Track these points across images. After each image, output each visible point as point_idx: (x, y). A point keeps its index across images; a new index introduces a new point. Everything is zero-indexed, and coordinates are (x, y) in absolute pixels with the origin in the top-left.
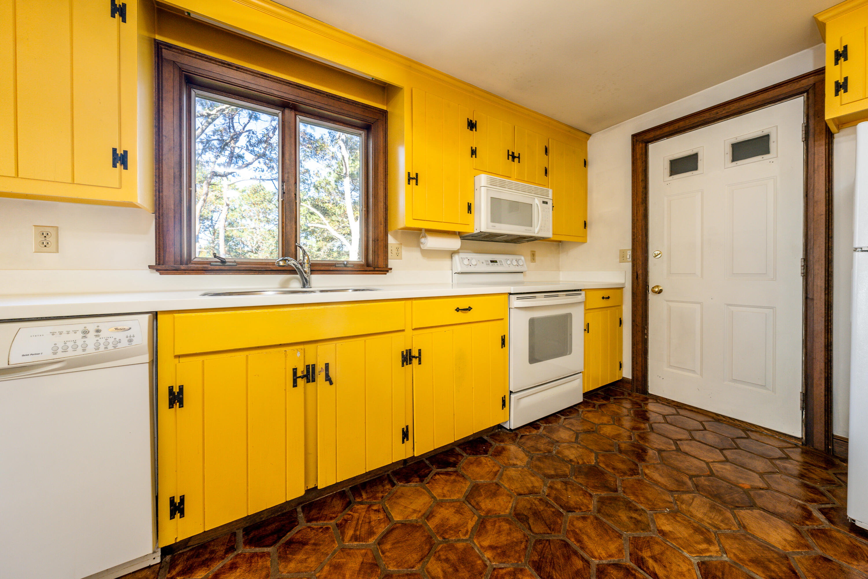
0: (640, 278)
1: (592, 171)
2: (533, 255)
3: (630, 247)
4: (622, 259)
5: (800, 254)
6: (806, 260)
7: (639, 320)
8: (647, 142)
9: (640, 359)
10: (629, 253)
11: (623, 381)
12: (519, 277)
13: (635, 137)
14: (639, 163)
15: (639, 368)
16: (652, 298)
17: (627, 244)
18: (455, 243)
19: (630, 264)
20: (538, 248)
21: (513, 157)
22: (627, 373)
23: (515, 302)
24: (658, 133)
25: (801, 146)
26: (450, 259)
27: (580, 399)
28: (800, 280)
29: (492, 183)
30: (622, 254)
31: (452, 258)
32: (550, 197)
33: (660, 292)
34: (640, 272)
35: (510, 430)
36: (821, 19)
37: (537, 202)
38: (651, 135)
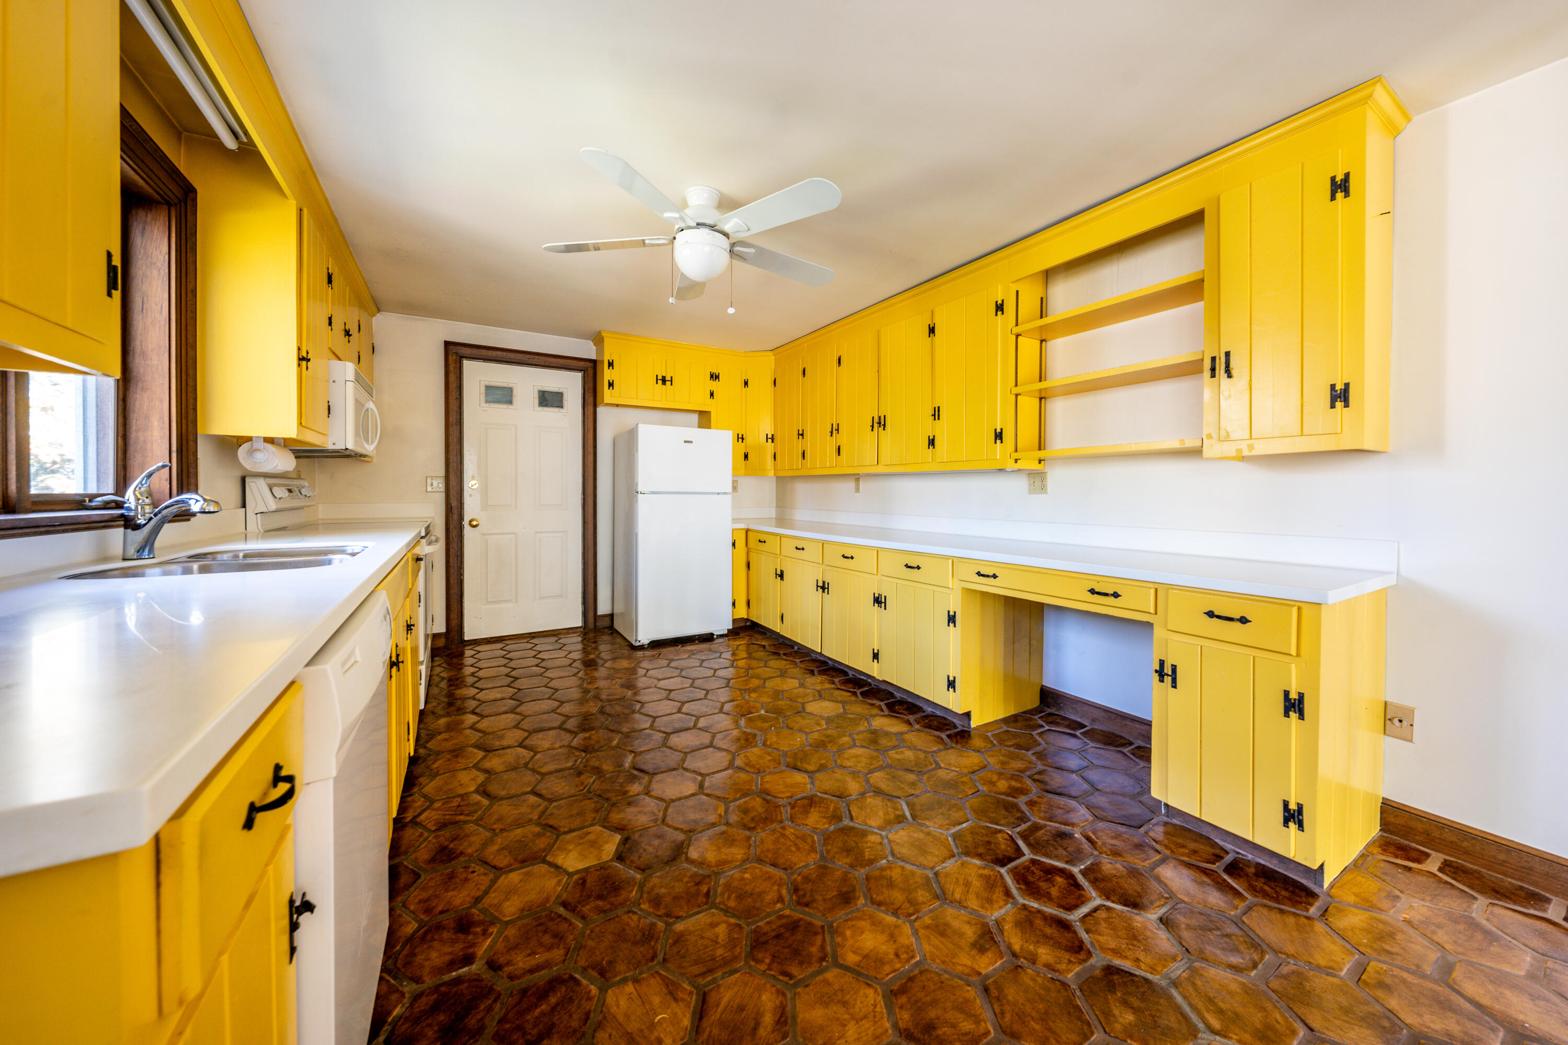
0: (455, 511)
1: (381, 361)
3: (442, 474)
6: (584, 494)
7: (454, 559)
8: (462, 357)
9: (455, 604)
10: (440, 481)
13: (448, 345)
14: (452, 378)
15: (454, 616)
16: (467, 530)
17: (438, 471)
19: (443, 495)
21: (347, 334)
22: (440, 626)
24: (476, 352)
25: (580, 408)
28: (580, 508)
29: (355, 377)
33: (475, 526)
34: (454, 506)
36: (604, 334)
37: (372, 406)
38: (467, 351)
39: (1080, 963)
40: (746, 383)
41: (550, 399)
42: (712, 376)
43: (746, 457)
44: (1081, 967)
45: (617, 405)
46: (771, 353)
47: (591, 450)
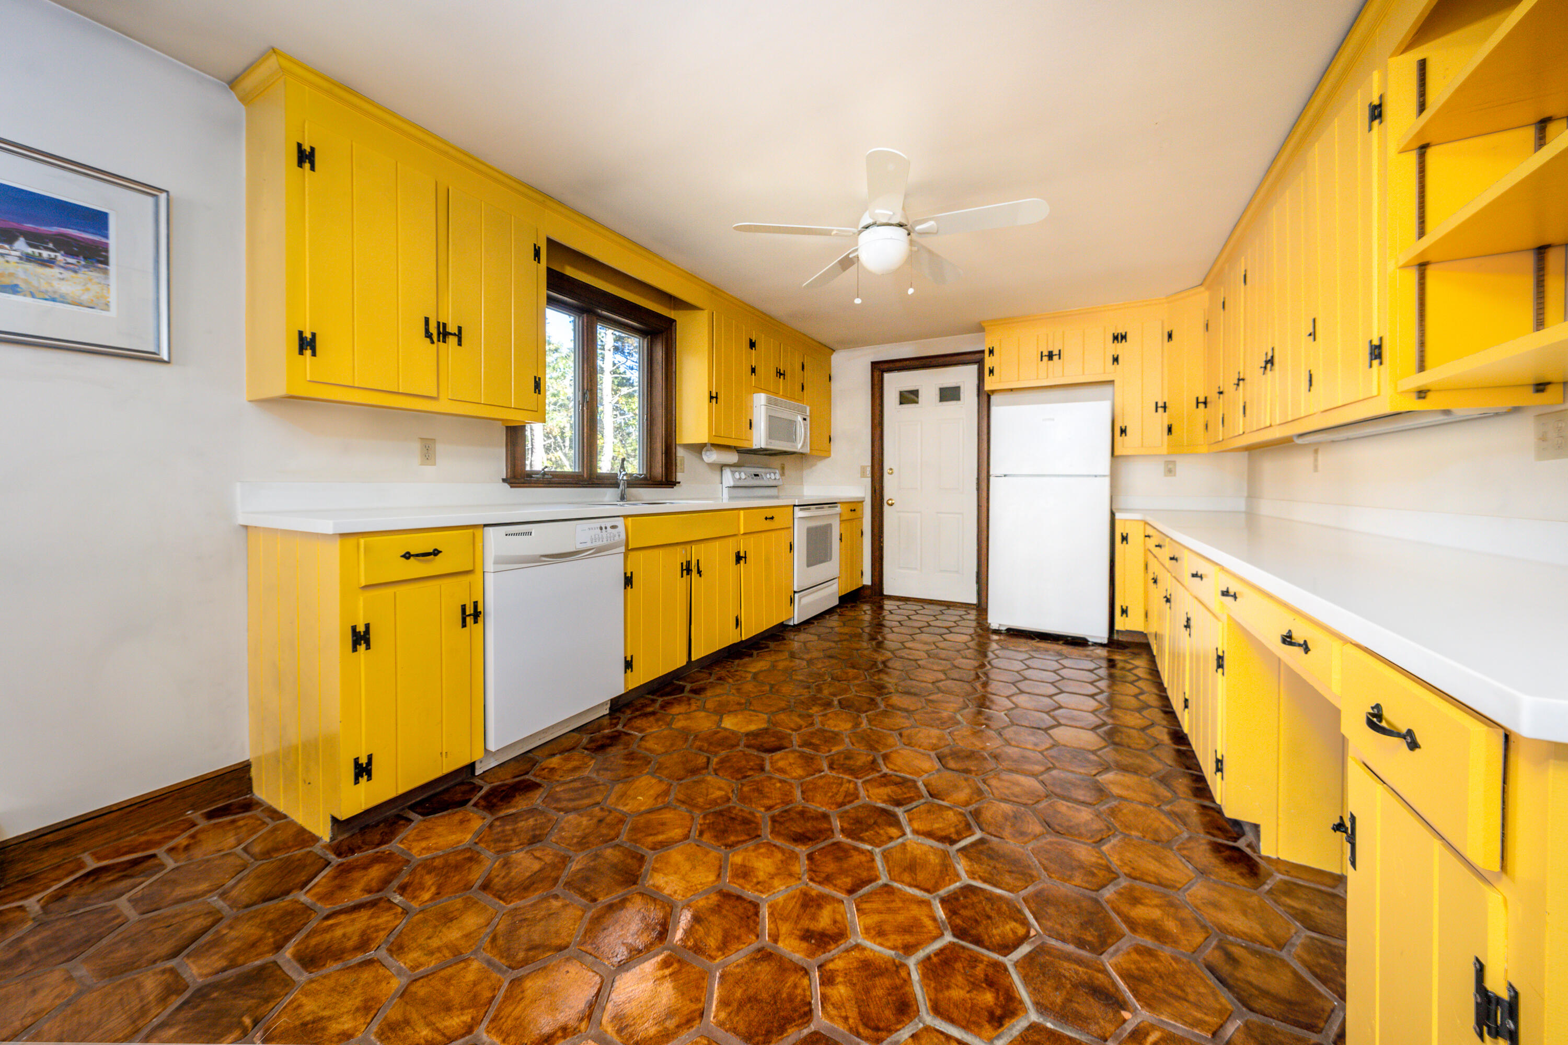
0: (878, 492)
1: (836, 386)
2: (783, 468)
3: (869, 464)
4: (863, 475)
5: (976, 476)
6: (978, 479)
7: (876, 529)
8: (883, 371)
9: (877, 565)
10: (869, 469)
11: (864, 587)
12: (773, 492)
13: (874, 364)
14: (877, 389)
15: (876, 574)
16: (886, 507)
17: (867, 462)
18: (733, 458)
19: (869, 480)
20: (787, 461)
21: (780, 374)
22: (867, 580)
23: (799, 513)
24: (891, 365)
25: (976, 398)
26: (719, 473)
27: (836, 602)
28: (975, 492)
29: (769, 402)
30: (863, 469)
31: (722, 471)
32: (808, 413)
33: (891, 505)
34: (877, 488)
35: (795, 625)
36: (984, 325)
37: (800, 419)
38: (886, 366)
39: (851, 1029)
40: (1170, 336)
41: (949, 394)
42: (1115, 338)
43: (1170, 430)
44: (847, 1033)
45: (1012, 390)
46: (1202, 289)
47: (985, 437)
